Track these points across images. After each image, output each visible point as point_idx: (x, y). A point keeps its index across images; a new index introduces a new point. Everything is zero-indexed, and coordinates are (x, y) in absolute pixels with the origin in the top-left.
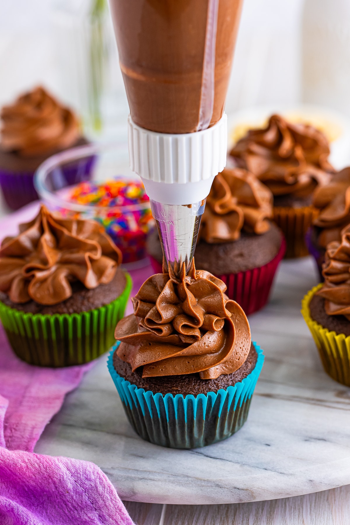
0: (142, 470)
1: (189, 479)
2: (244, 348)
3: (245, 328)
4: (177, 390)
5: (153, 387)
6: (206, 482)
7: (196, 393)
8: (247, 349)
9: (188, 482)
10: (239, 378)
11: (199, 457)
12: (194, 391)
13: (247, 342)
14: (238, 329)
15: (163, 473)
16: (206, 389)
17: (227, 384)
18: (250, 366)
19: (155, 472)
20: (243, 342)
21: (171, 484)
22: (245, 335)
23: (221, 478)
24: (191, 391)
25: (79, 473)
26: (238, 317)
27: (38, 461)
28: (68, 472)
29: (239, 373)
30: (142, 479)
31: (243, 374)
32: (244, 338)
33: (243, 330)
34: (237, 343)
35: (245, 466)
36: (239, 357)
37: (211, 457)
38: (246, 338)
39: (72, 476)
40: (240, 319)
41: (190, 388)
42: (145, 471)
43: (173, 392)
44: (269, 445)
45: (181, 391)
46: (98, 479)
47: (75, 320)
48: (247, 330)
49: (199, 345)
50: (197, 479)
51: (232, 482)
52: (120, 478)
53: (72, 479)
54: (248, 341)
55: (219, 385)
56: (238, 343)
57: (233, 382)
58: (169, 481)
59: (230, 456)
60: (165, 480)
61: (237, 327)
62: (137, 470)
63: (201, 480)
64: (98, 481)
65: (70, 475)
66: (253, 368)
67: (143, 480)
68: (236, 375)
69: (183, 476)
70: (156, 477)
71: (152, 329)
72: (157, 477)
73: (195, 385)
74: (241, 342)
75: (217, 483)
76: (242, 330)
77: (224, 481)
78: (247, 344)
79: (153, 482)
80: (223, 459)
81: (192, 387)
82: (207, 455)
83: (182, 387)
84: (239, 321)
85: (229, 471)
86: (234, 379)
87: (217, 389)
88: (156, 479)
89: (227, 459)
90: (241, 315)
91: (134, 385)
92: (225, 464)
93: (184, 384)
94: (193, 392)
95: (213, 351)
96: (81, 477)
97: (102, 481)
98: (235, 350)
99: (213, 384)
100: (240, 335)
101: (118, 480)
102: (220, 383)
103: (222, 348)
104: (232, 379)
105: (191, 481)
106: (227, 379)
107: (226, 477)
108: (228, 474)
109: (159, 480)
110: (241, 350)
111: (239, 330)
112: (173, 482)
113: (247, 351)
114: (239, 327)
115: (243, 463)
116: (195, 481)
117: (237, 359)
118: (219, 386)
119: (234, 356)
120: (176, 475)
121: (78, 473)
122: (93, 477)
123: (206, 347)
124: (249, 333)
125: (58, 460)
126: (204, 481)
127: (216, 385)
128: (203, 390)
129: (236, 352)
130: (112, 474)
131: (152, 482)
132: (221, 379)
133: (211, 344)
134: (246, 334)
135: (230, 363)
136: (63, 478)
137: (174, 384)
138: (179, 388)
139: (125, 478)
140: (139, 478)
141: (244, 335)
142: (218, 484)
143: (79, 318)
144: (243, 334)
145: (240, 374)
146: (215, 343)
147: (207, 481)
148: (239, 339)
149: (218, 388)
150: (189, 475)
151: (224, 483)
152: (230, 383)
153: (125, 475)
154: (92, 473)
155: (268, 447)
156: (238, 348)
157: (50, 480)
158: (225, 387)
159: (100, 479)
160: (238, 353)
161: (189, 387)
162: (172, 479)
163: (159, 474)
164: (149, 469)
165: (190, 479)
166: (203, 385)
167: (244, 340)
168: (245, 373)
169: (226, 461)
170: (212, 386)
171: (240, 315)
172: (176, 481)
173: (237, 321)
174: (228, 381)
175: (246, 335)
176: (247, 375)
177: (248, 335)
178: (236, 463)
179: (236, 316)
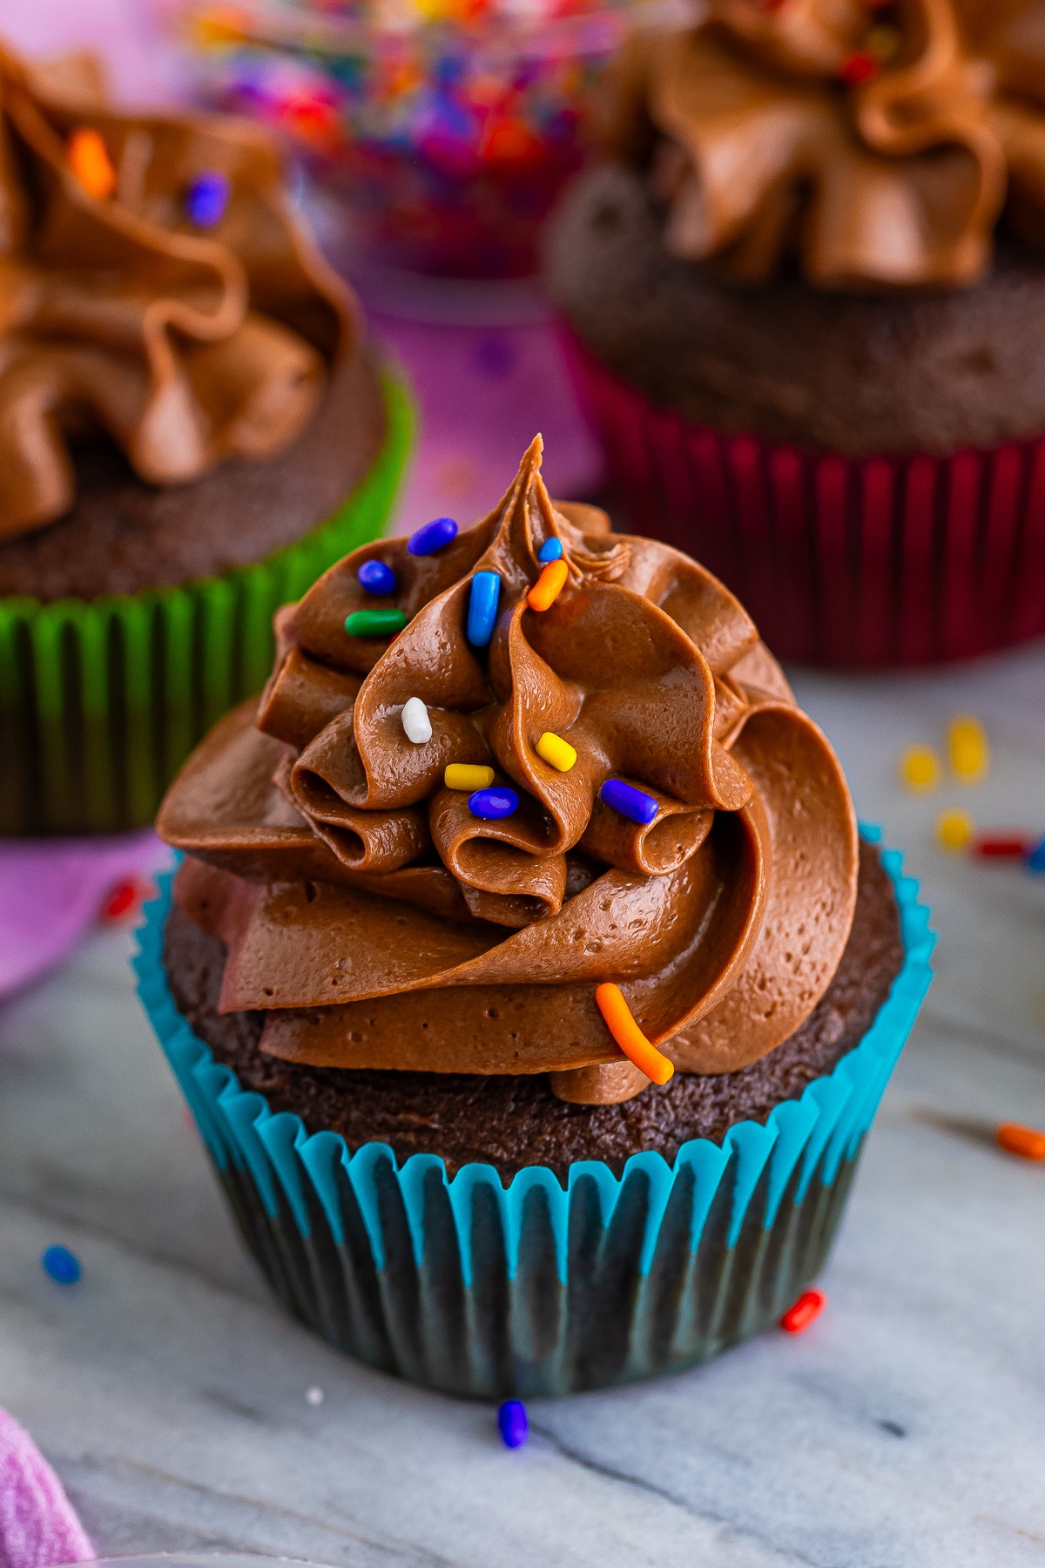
2: (806, 958)
3: (834, 851)
4: (422, 1130)
5: (313, 1091)
7: (519, 1153)
8: (819, 968)
10: (763, 1094)
12: (511, 1144)
13: (831, 929)
14: (798, 854)
16: (570, 1140)
17: (687, 1124)
18: (836, 1027)
20: (807, 928)
22: (828, 891)
24: (496, 1141)
26: (807, 790)
29: (765, 1067)
31: (787, 1073)
32: (819, 907)
33: (823, 863)
34: (774, 931)
36: (774, 1005)
38: (828, 908)
40: (816, 800)
41: (488, 1126)
43: (400, 1135)
45: (444, 1134)
47: (70, 638)
48: (841, 865)
49: (547, 944)
54: (835, 922)
55: (645, 1124)
56: (780, 928)
57: (722, 1113)
61: (794, 839)
66: (850, 1042)
68: (747, 1079)
71: (322, 825)
73: (516, 1113)
74: (796, 927)
76: (818, 863)
78: (826, 940)
81: (500, 1119)
83: (447, 1117)
84: (809, 810)
86: (732, 1097)
87: (631, 1148)
90: (825, 779)
91: (226, 1070)
93: (466, 1099)
94: (506, 1149)
95: (627, 967)
98: (755, 967)
99: (611, 1119)
100: (799, 885)
102: (653, 1114)
103: (686, 954)
104: (721, 1097)
106: (692, 1095)
110: (790, 966)
111: (802, 857)
113: (818, 979)
114: (805, 842)
117: (758, 1011)
118: (645, 1129)
119: (746, 996)
123: (587, 953)
124: (846, 882)
127: (628, 1127)
128: (559, 1145)
129: (763, 974)
132: (659, 1094)
133: (614, 937)
134: (834, 883)
135: (724, 1028)
137: (413, 1095)
138: (436, 1116)
141: (823, 890)
143: (92, 628)
144: (816, 881)
145: (773, 1073)
146: (643, 932)
148: (792, 908)
149: (637, 1141)
152: (708, 1119)
156: (775, 959)
158: (674, 1137)
160: (768, 985)
161: (484, 1121)
166: (560, 1117)
167: (817, 919)
168: (796, 1070)
170: (608, 1125)
171: (819, 782)
173: (798, 806)
174: (696, 1106)
175: (834, 891)
176: (809, 1080)
177: (839, 895)
179: (800, 784)
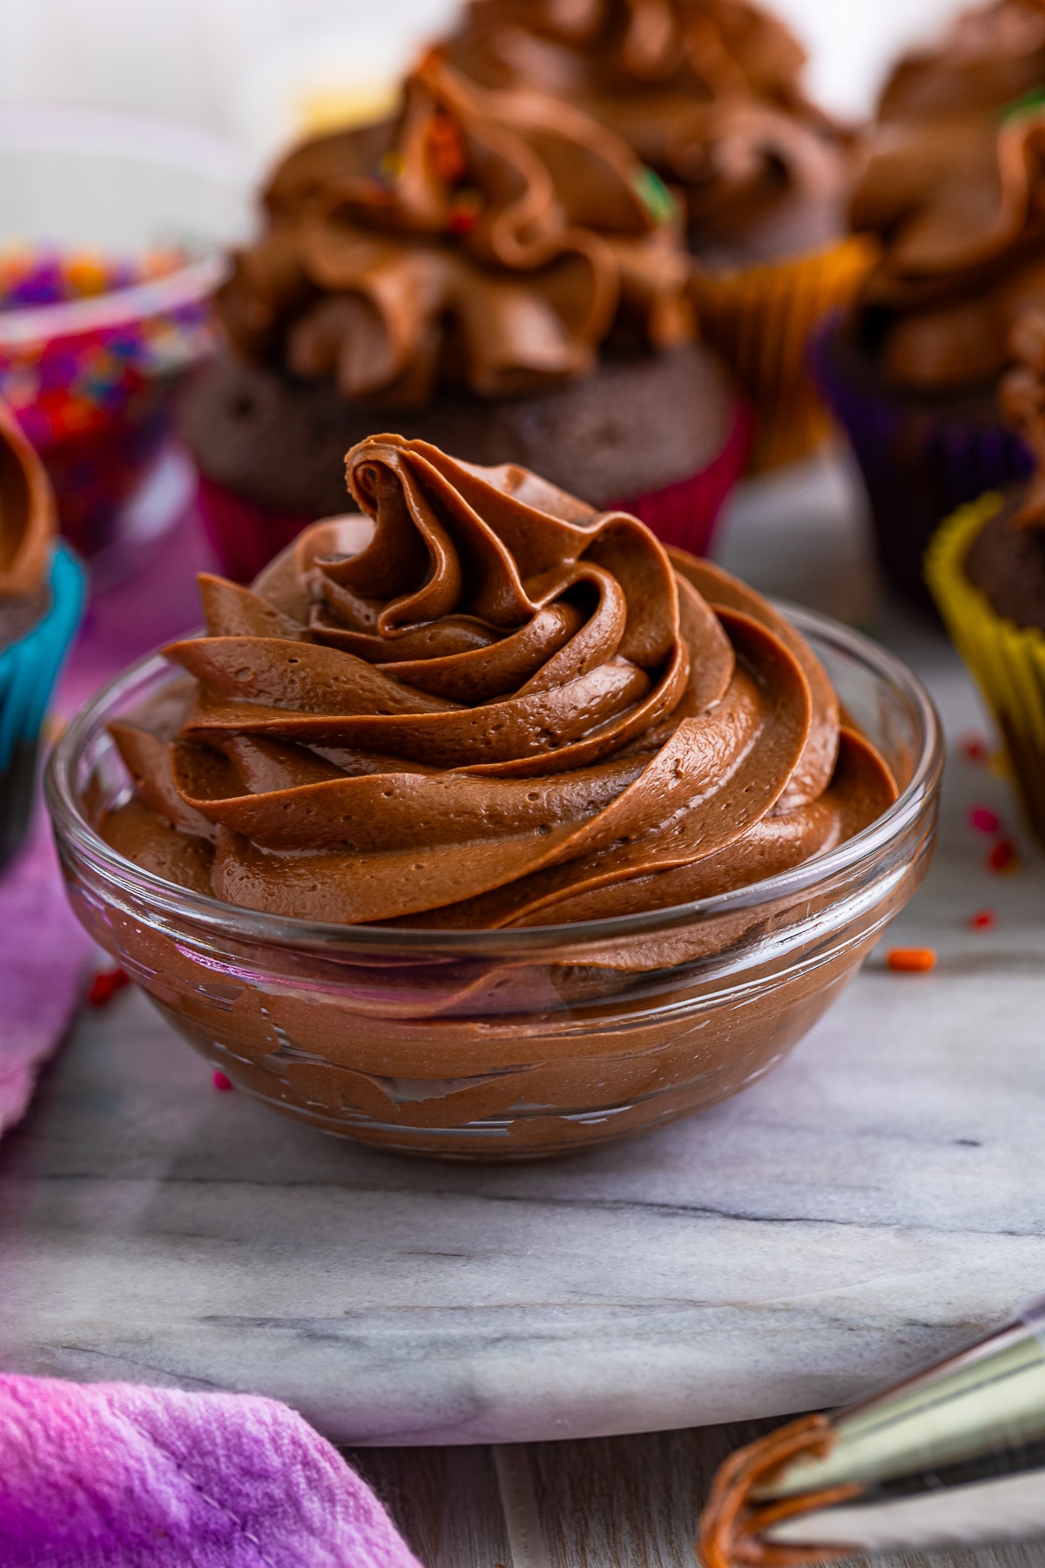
0: (482, 1304)
1: (706, 1310)
6: (785, 1314)
9: (705, 1326)
11: (701, 1223)
15: (583, 1305)
19: (545, 1305)
21: (636, 1344)
23: (842, 1291)
25: (212, 1453)
27: (21, 1412)
28: (159, 1455)
30: (499, 1340)
35: (920, 1232)
37: (756, 1219)
39: (179, 1466)
42: (501, 1307)
44: (974, 1144)
46: (299, 1467)
50: (741, 1306)
51: (893, 1300)
52: (399, 1348)
53: (184, 1482)
58: (624, 1333)
59: (831, 1202)
60: (605, 1332)
62: (461, 1308)
63: (756, 1309)
64: (298, 1475)
65: (172, 1465)
67: (505, 1342)
69: (675, 1302)
70: (558, 1325)
72: (561, 1324)
75: (830, 1311)
77: (856, 1303)
79: (551, 1345)
80: (811, 1217)
82: (733, 1212)
85: (860, 1262)
88: (561, 1333)
89: (830, 1217)
92: (829, 1236)
96: (223, 1466)
97: (318, 1470)
101: (394, 1360)
105: (718, 1318)
107: (861, 1282)
108: (863, 1272)
109: (577, 1335)
112: (640, 1335)
115: (905, 1222)
116: (733, 1315)
120: (644, 1304)
121: (203, 1454)
122: (275, 1462)
125: (111, 1403)
126: (773, 1310)
130: (358, 1338)
131: (549, 1347)
136: (143, 1481)
139: (422, 1347)
140: (483, 1338)
142: (838, 1317)
147: (787, 1310)
150: (696, 1296)
151: (857, 1308)
153: (418, 1333)
154: (268, 1446)
155: (973, 1151)
157: (81, 1497)
159: (307, 1463)
162: (632, 1322)
163: (568, 1311)
164: (512, 1295)
165: (709, 1311)
169: (824, 1224)
172: (652, 1330)
178: (873, 1225)
